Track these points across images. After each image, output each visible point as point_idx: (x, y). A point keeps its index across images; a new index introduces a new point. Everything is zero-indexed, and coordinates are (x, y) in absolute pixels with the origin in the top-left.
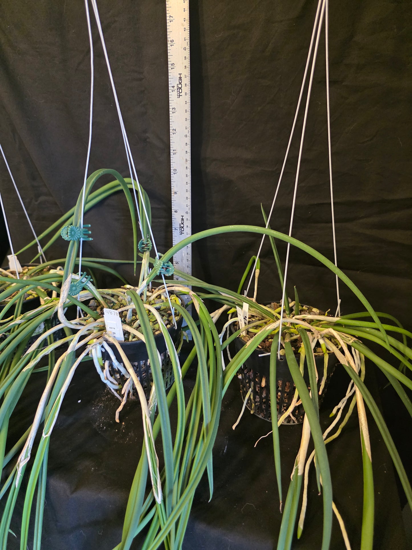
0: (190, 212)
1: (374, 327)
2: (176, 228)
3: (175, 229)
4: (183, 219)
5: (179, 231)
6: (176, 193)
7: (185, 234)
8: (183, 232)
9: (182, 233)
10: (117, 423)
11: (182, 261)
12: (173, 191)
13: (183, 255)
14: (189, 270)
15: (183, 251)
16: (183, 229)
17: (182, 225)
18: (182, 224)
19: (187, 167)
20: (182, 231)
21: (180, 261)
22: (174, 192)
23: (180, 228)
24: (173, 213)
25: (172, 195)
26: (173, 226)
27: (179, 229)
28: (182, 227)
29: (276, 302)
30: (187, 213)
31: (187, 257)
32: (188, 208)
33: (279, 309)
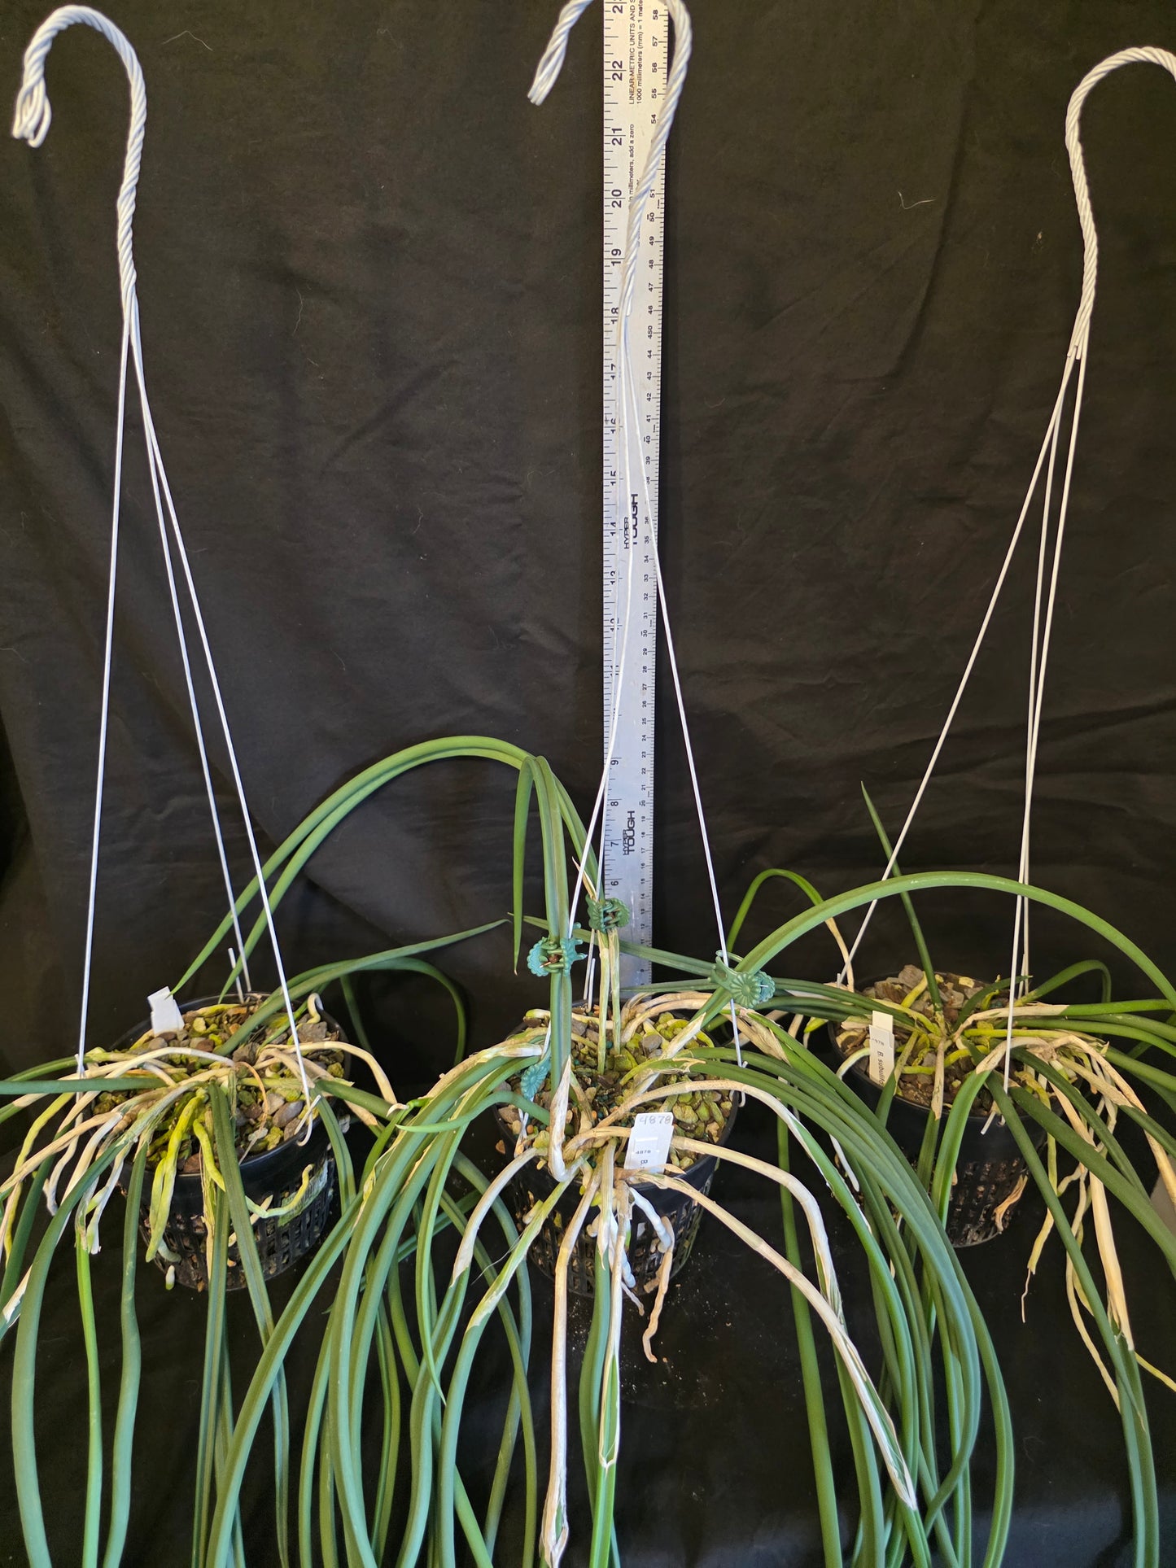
0: (650, 800)
1: (1130, 1011)
3: (612, 843)
4: (631, 819)
5: (621, 847)
6: (615, 761)
7: (637, 851)
8: (631, 848)
9: (629, 851)
10: (653, 1365)
13: (632, 900)
14: (647, 934)
15: (632, 892)
16: (631, 842)
17: (630, 833)
18: (631, 829)
19: (644, 702)
20: (629, 845)
22: (610, 761)
23: (624, 839)
24: (606, 808)
26: (606, 838)
27: (621, 843)
28: (631, 838)
29: (890, 980)
30: (643, 803)
31: (642, 904)
32: (646, 792)
33: (910, 999)
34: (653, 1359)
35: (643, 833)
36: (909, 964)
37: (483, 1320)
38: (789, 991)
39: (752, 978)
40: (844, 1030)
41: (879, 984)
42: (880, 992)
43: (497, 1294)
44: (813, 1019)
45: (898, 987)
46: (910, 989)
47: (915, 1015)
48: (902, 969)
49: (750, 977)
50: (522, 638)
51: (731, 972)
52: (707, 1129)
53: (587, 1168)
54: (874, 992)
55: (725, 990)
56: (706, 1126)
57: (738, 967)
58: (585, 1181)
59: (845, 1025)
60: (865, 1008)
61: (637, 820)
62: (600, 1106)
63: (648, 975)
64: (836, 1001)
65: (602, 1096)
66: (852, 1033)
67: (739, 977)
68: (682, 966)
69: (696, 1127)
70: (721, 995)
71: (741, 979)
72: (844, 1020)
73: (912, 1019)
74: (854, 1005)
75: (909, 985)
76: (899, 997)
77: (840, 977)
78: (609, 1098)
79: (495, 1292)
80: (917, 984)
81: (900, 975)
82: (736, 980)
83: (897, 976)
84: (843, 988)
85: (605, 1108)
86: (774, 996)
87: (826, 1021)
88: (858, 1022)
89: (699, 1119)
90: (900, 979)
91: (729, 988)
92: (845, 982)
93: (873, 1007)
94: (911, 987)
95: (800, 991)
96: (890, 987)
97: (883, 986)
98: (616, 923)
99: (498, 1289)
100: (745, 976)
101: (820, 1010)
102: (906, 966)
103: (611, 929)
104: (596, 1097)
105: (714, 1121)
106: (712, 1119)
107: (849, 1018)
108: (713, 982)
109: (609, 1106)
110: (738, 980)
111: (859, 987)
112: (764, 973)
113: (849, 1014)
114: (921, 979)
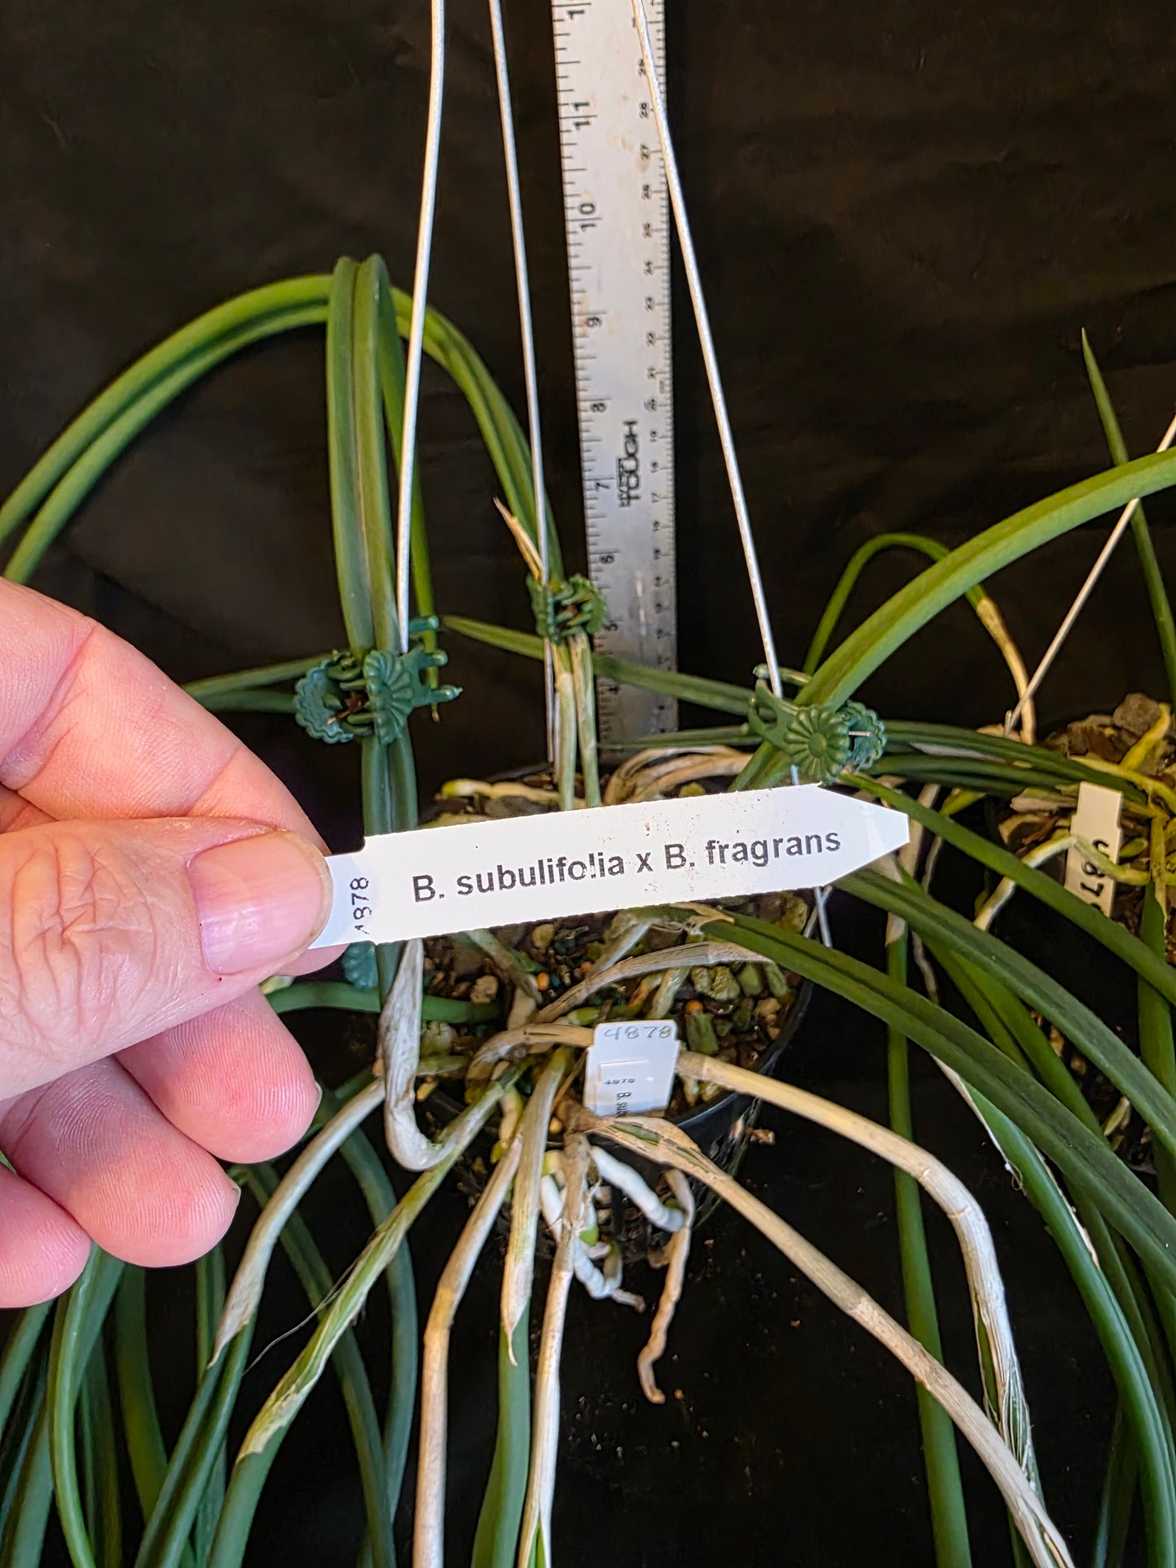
0: (665, 398)
2: (603, 482)
3: (598, 485)
4: (631, 437)
5: (614, 490)
6: (595, 320)
7: (646, 498)
8: (633, 493)
9: (629, 498)
10: (657, 1405)
11: (633, 614)
12: (579, 314)
13: (640, 588)
14: (666, 647)
15: (639, 574)
16: (633, 481)
17: (630, 464)
19: (646, 188)
21: (626, 615)
22: (584, 318)
23: (621, 476)
24: (583, 415)
25: (577, 331)
26: (586, 475)
27: (614, 483)
28: (632, 472)
29: (1093, 721)
30: (652, 404)
31: (657, 594)
32: (656, 383)
33: (1137, 755)
34: (657, 1397)
35: (655, 464)
36: (1134, 692)
37: (270, 1441)
38: (918, 746)
39: (830, 716)
40: (1015, 813)
41: (1077, 726)
42: (1079, 744)
43: (298, 1391)
44: (956, 791)
45: (1109, 732)
46: (1138, 738)
47: (1151, 785)
48: (1122, 701)
49: (824, 715)
50: (400, 60)
51: (789, 708)
52: (757, 1010)
53: (511, 1102)
54: (1066, 742)
55: (776, 749)
56: (755, 1005)
57: (802, 696)
58: (506, 1130)
59: (1019, 803)
60: (1053, 774)
61: (643, 439)
62: (558, 962)
63: (671, 716)
64: (1002, 761)
65: (563, 942)
66: (1030, 818)
67: (802, 717)
68: (718, 702)
69: (737, 1008)
70: (769, 758)
71: (806, 723)
72: (1016, 795)
73: (1144, 792)
74: (1034, 769)
75: (1132, 729)
76: (1115, 751)
77: (1011, 718)
78: (576, 946)
79: (293, 1387)
80: (1149, 727)
81: (1118, 712)
82: (795, 725)
83: (1111, 713)
84: (1014, 737)
85: (564, 968)
86: (886, 754)
87: (981, 795)
88: (1044, 799)
89: (742, 991)
90: (1118, 717)
91: (783, 744)
92: (1018, 726)
93: (1081, 775)
94: (1138, 733)
95: (938, 744)
96: (1096, 733)
97: (1084, 731)
98: (584, 625)
99: (299, 1381)
100: (813, 713)
101: (969, 777)
102: (1128, 696)
103: (574, 636)
104: (552, 943)
105: (772, 995)
106: (767, 991)
107: (1027, 791)
108: (752, 733)
109: (576, 962)
110: (801, 723)
111: (1040, 734)
112: (859, 706)
113: (1027, 785)
114: (1157, 718)
